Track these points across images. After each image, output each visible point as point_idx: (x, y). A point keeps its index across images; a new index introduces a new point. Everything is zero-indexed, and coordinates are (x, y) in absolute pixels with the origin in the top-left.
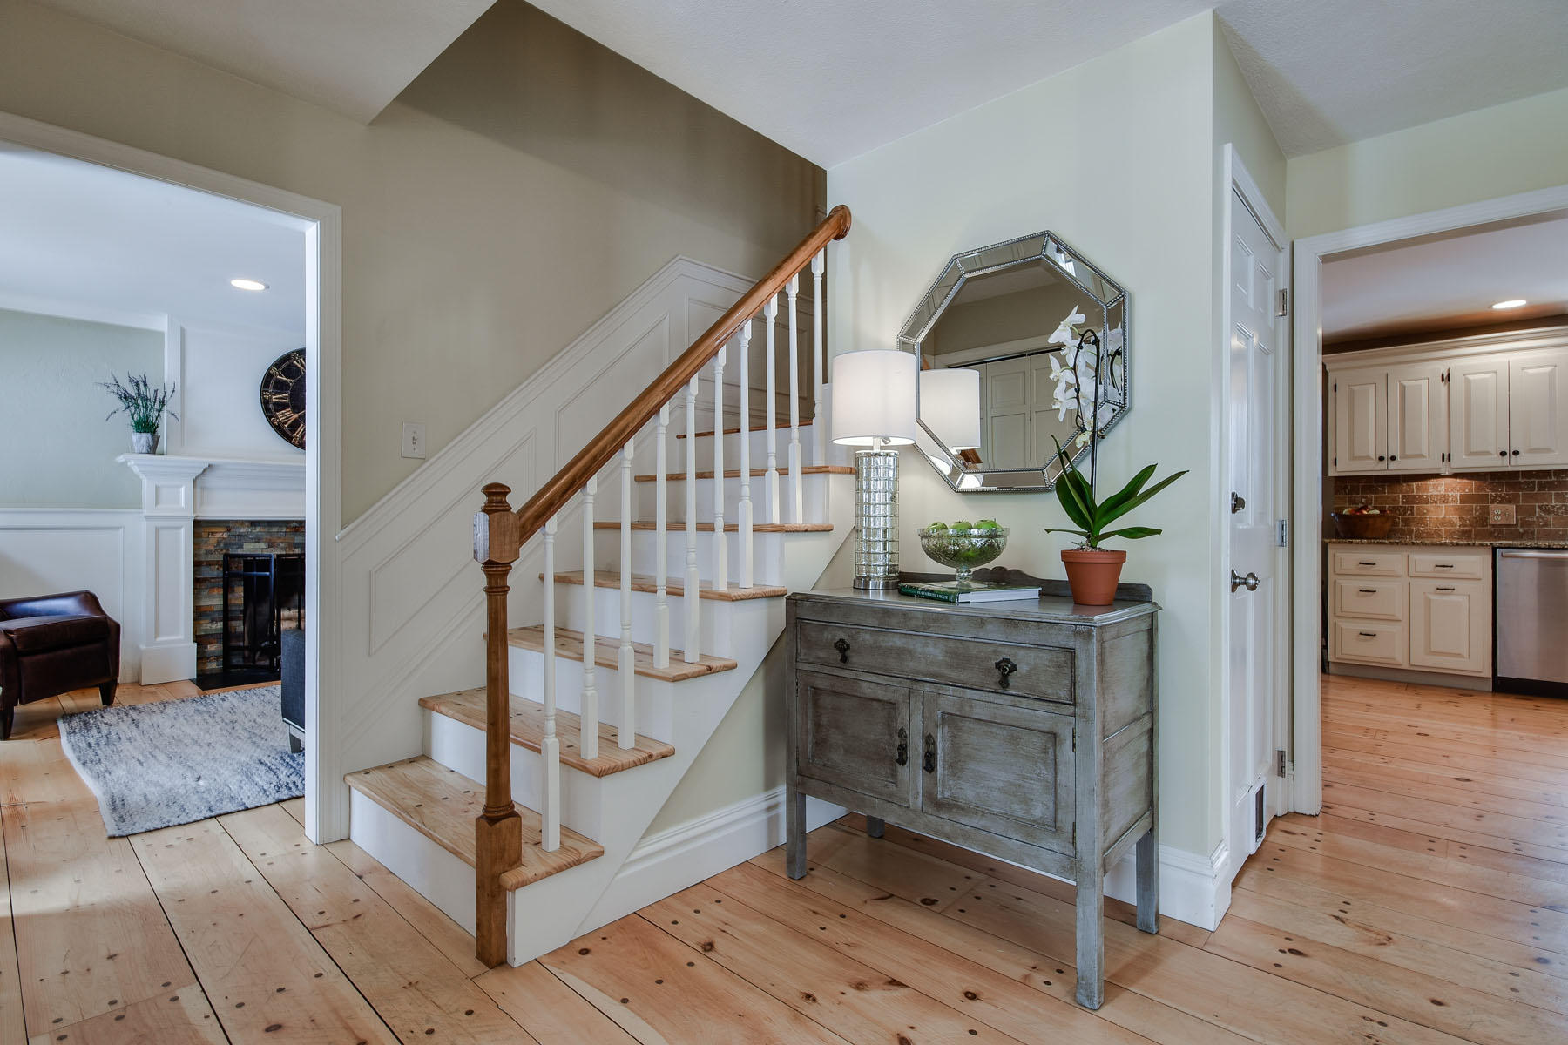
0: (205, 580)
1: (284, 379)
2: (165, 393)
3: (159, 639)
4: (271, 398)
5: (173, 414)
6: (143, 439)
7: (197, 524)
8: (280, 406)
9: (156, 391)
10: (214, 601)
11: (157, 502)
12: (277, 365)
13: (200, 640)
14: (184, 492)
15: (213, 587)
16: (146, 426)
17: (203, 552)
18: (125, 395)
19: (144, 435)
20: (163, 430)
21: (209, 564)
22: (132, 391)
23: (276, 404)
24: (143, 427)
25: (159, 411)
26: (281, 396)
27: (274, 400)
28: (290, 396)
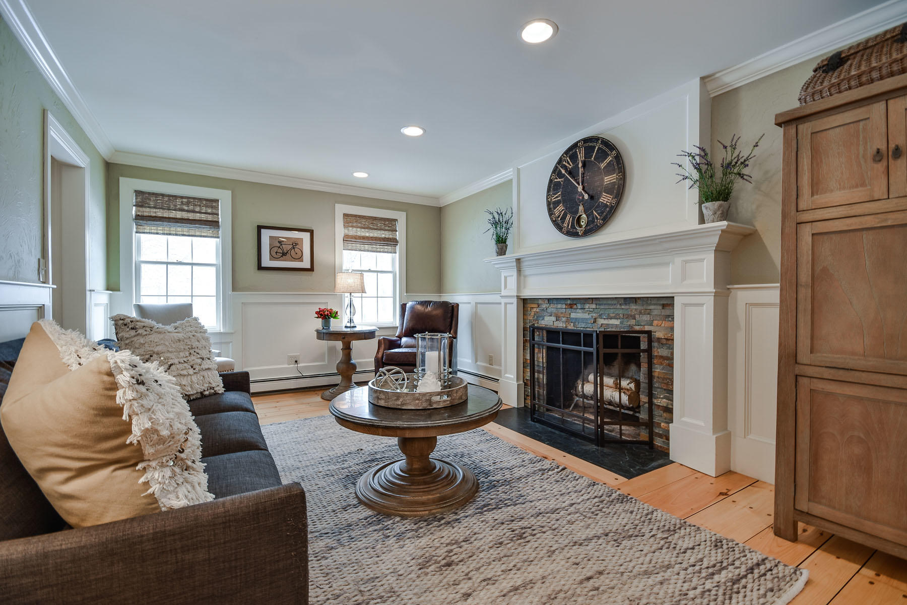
1: (558, 179)
4: (551, 199)
7: (521, 301)
8: (557, 204)
11: (505, 287)
12: (554, 170)
14: (514, 279)
16: (501, 240)
17: (528, 321)
23: (554, 203)
26: (557, 195)
27: (553, 200)
28: (562, 193)
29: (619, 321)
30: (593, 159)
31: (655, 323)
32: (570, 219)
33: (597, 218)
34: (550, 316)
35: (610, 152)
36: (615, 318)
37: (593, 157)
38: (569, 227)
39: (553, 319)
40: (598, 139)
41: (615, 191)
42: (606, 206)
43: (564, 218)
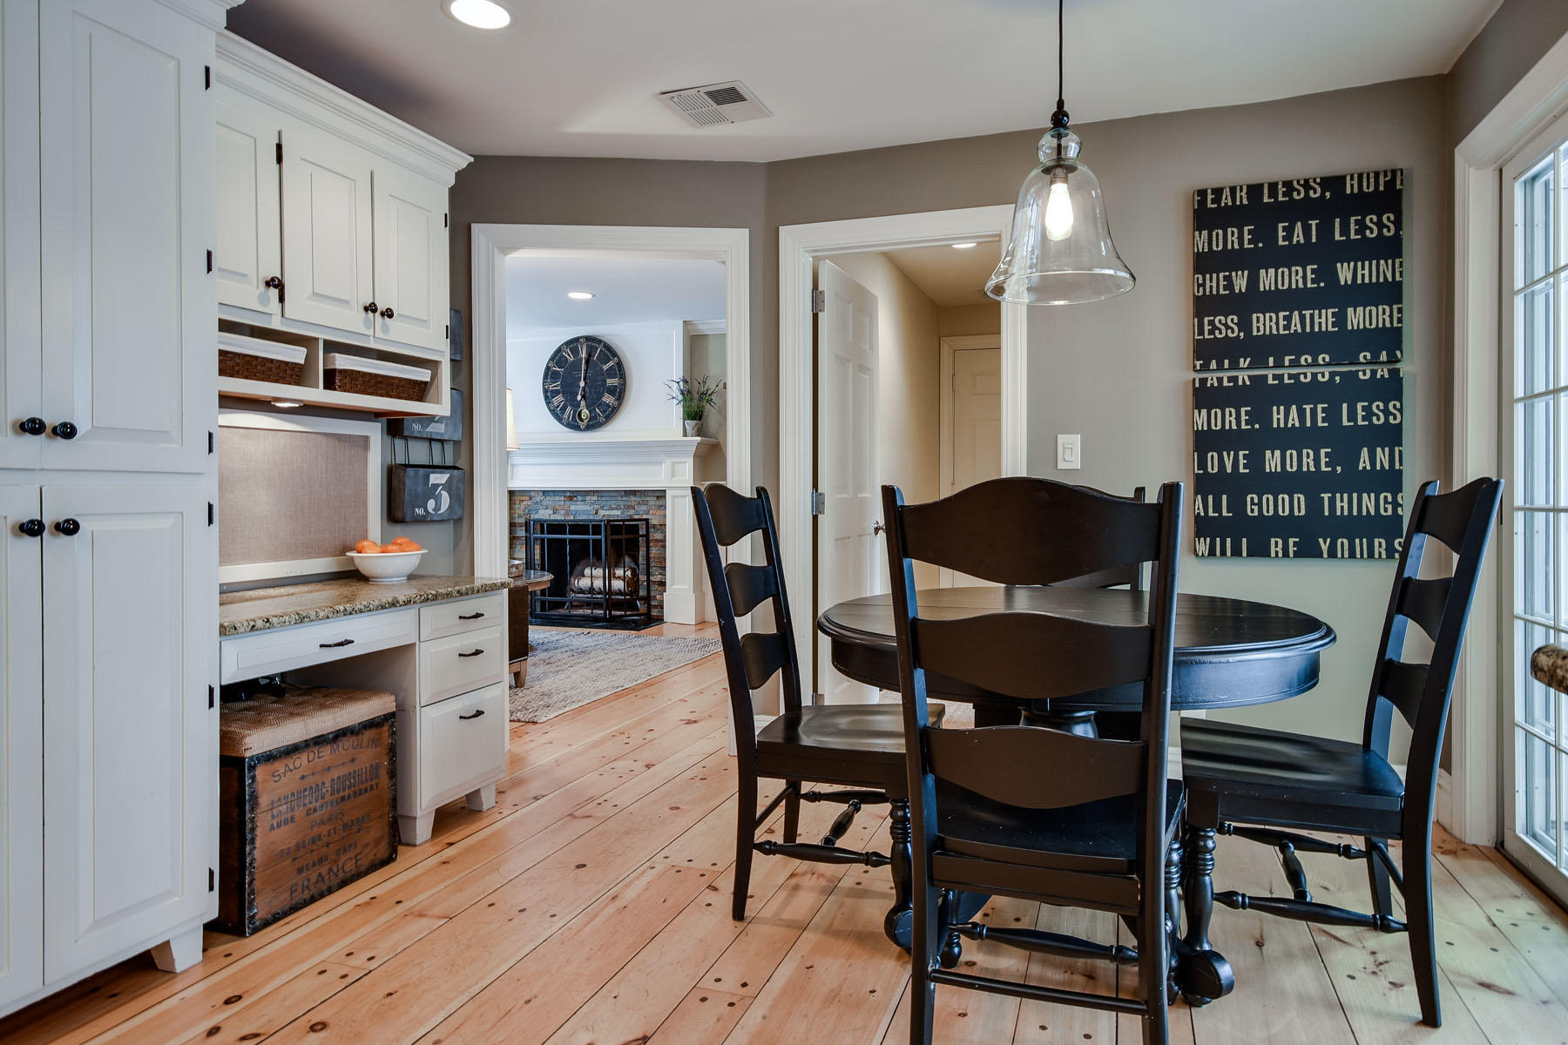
1: (557, 369)
4: (549, 387)
8: (555, 393)
12: (552, 359)
15: (522, 544)
17: (517, 515)
21: (520, 525)
23: (552, 391)
26: (555, 385)
27: (551, 389)
28: (561, 383)
29: (620, 511)
30: (595, 358)
31: (652, 512)
32: (570, 411)
33: (599, 415)
34: (546, 508)
35: (611, 357)
36: (616, 509)
37: (596, 356)
38: (570, 420)
39: (550, 511)
40: (600, 341)
41: (617, 394)
42: (608, 405)
43: (564, 409)
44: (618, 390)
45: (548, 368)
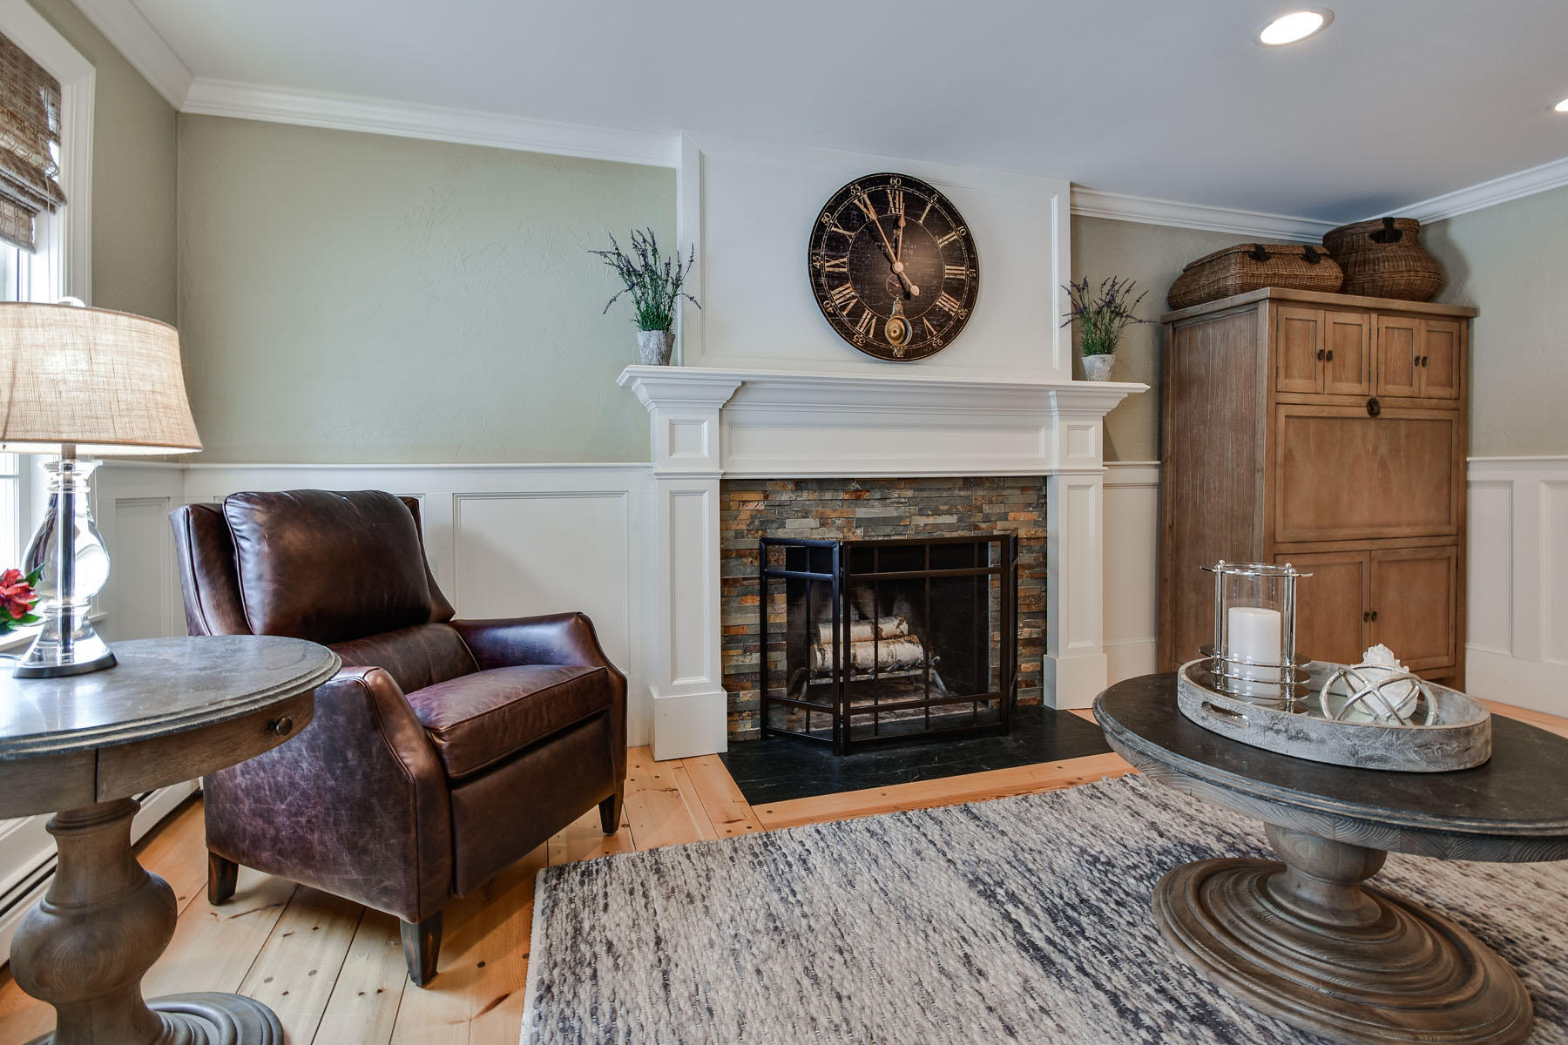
0: (735, 581)
1: (842, 231)
2: (680, 266)
3: (676, 682)
4: (822, 266)
5: (691, 299)
6: (655, 338)
7: (727, 486)
8: (837, 280)
9: (667, 265)
10: (749, 620)
11: (672, 450)
12: (830, 208)
13: (730, 682)
14: (707, 429)
15: (745, 594)
16: (657, 319)
17: (732, 534)
18: (628, 270)
19: (654, 332)
20: (677, 327)
21: (741, 554)
22: (637, 264)
23: (830, 276)
24: (652, 321)
25: (672, 299)
26: (837, 262)
27: (827, 269)
28: (850, 260)
29: (955, 517)
30: (921, 222)
31: (1011, 516)
32: (870, 320)
33: (931, 333)
34: (804, 517)
35: (953, 225)
36: (949, 513)
37: (923, 218)
38: (871, 336)
39: (812, 522)
40: (931, 191)
41: (965, 296)
42: (947, 316)
43: (856, 314)
44: (966, 288)
45: (820, 227)
